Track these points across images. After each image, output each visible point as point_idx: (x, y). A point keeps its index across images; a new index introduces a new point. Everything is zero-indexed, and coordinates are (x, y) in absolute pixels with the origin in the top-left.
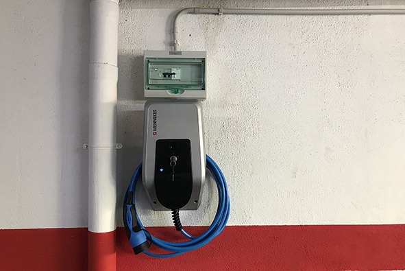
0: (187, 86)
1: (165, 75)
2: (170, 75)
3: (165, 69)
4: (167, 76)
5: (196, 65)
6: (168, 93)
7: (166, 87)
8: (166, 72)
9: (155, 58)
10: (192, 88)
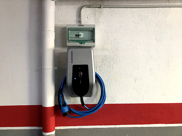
2: (78, 35)
3: (76, 33)
5: (89, 31)
6: (78, 44)
7: (77, 41)
9: (72, 28)
10: (89, 41)
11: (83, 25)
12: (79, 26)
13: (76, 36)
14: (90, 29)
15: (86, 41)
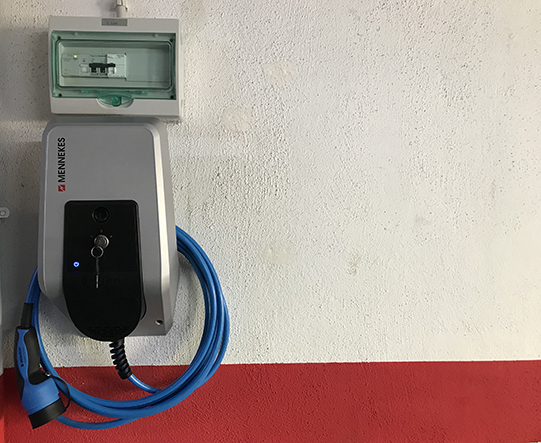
0: (139, 91)
1: (93, 67)
2: (104, 67)
3: (96, 55)
4: (98, 70)
5: (150, 48)
6: (100, 106)
7: (97, 92)
8: (97, 61)
9: (73, 33)
10: (150, 95)
12: (105, 23)
13: (94, 70)
14: (157, 38)
15: (140, 93)
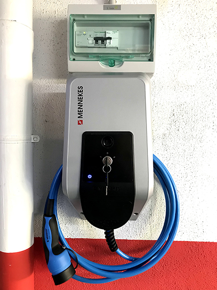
0: (128, 56)
2: (104, 40)
3: (98, 32)
4: (100, 42)
6: (101, 66)
10: (135, 58)
11: (118, 7)
12: (106, 8)
13: (97, 42)
14: (141, 18)
